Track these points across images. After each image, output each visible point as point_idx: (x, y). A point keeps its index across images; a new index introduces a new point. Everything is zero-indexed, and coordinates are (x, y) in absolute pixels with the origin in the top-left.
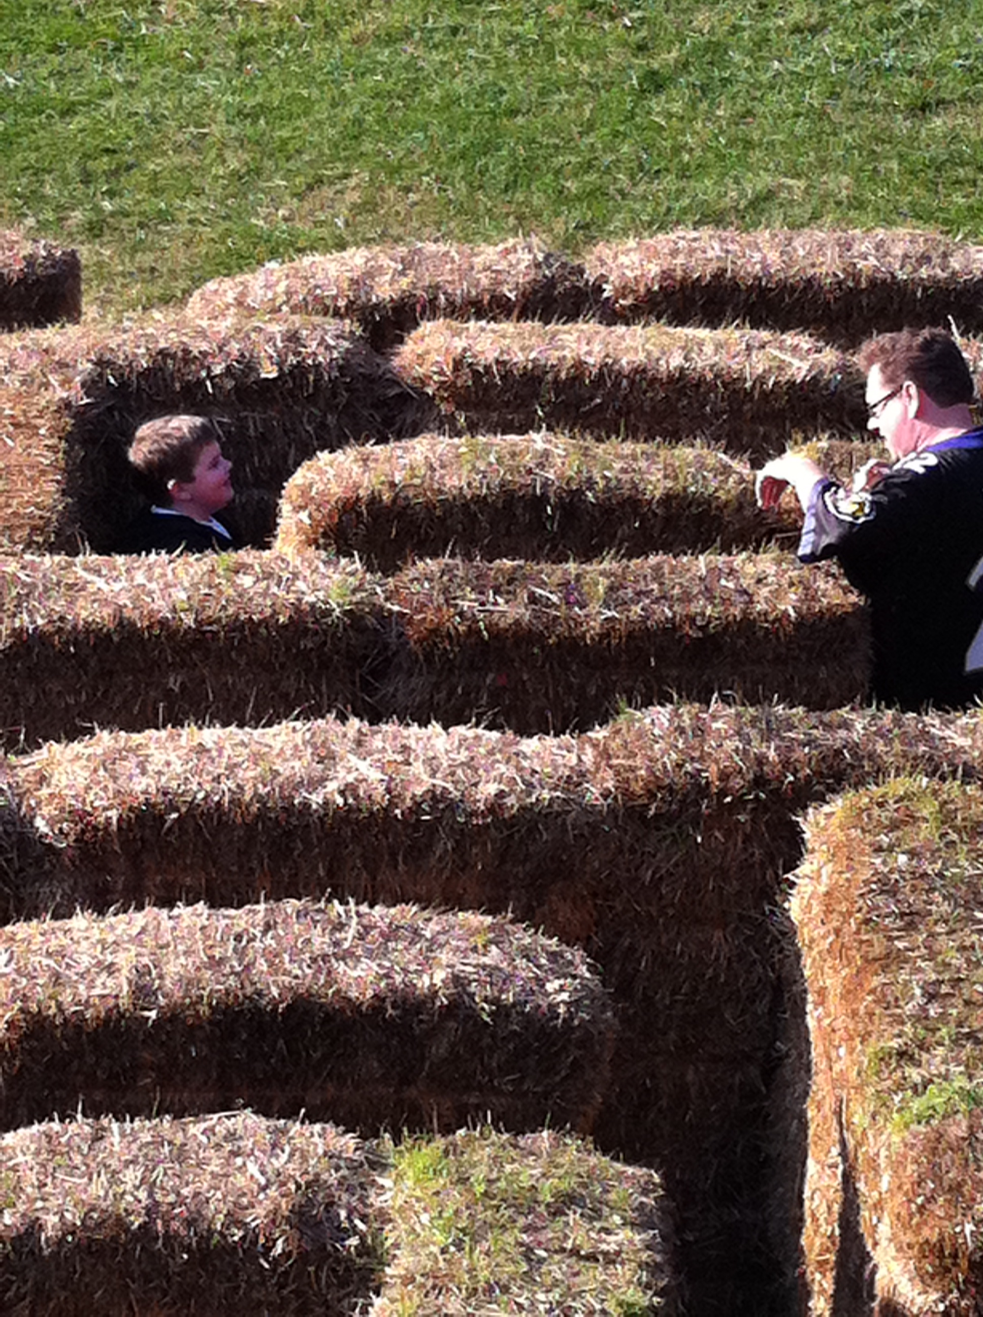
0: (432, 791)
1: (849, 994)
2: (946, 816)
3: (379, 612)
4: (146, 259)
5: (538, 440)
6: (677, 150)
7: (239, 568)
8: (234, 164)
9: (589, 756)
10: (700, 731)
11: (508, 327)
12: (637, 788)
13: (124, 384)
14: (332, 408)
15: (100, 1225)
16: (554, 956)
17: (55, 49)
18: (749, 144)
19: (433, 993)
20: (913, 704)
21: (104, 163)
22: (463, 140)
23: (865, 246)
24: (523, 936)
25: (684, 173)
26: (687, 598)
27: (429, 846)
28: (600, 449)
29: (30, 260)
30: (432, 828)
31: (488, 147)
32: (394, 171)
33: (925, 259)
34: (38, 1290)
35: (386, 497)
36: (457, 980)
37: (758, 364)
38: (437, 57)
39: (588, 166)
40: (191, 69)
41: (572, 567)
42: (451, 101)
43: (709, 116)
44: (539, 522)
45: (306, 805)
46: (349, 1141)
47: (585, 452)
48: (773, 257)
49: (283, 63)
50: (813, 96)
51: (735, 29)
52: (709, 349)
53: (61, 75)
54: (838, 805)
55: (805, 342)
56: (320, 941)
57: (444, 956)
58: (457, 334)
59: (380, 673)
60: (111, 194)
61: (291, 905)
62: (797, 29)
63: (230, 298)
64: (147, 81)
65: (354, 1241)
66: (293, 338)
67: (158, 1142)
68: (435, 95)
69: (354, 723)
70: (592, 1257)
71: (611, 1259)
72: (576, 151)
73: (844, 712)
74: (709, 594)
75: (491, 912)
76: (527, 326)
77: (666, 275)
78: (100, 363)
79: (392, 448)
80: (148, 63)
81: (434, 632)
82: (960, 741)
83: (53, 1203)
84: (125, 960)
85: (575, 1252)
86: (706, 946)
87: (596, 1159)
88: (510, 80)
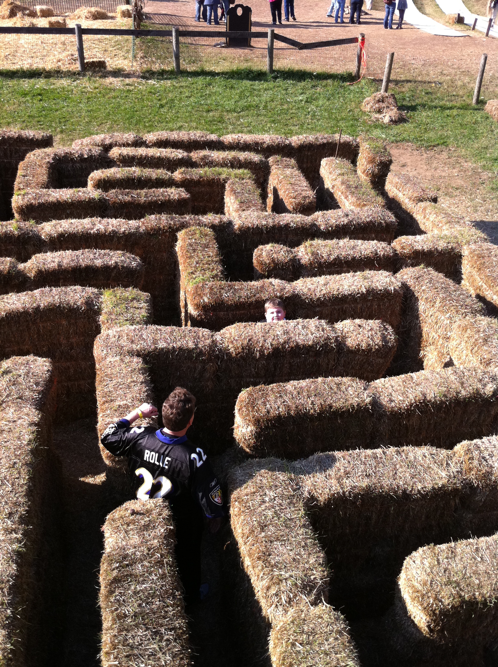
0: (113, 230)
1: (184, 263)
2: (201, 233)
3: (104, 199)
4: (71, 137)
5: (133, 169)
6: (165, 118)
7: (79, 191)
8: (87, 120)
9: (141, 224)
10: (160, 219)
11: (129, 148)
12: (149, 229)
13: (60, 159)
14: (98, 163)
15: (51, 305)
16: (133, 258)
17: (55, 99)
18: (178, 117)
19: (112, 265)
20: (197, 214)
21: (63, 120)
22: (128, 116)
23: (192, 134)
24: (128, 255)
25: (167, 122)
26: (159, 196)
27: (113, 240)
28: (144, 170)
29: (43, 136)
30: (113, 236)
31: (132, 117)
32: (115, 122)
33: (202, 137)
34: (41, 317)
35: (106, 179)
36: (116, 262)
37: (173, 155)
38: (123, 101)
39: (150, 121)
40: (79, 103)
41: (139, 191)
42: (126, 109)
43: (171, 112)
44: (134, 183)
45: (90, 233)
46: (96, 290)
47: (142, 171)
48: (176, 136)
49: (95, 102)
50: (189, 109)
51: (176, 97)
52: (164, 152)
53: (55, 104)
54: (183, 231)
55: (181, 151)
56: (92, 256)
57: (114, 258)
58: (120, 149)
59: (105, 210)
60: (65, 125)
61: (87, 250)
62: (187, 97)
63: (80, 143)
64: (71, 105)
65: (96, 307)
66: (90, 150)
67: (62, 291)
68: (123, 108)
69: (99, 218)
70: (138, 308)
71: (141, 308)
72: (148, 118)
73: (185, 216)
74: (163, 195)
75: (123, 250)
76: (132, 148)
77: (157, 139)
78: (55, 155)
79: (108, 170)
80: (71, 102)
81: (114, 202)
82: (205, 220)
83: (42, 302)
84: (56, 260)
85: (135, 307)
86: (163, 256)
87: (139, 292)
88: (136, 105)
